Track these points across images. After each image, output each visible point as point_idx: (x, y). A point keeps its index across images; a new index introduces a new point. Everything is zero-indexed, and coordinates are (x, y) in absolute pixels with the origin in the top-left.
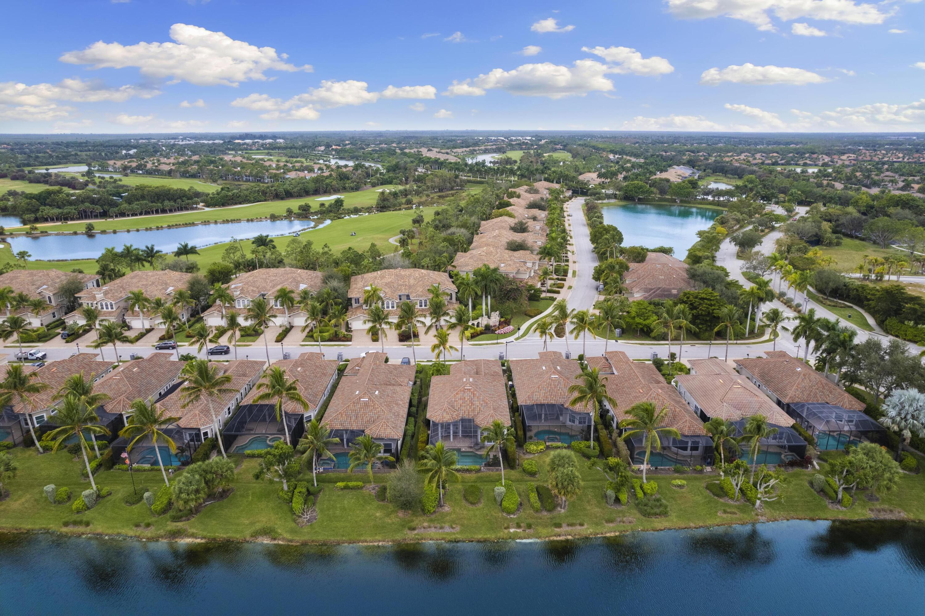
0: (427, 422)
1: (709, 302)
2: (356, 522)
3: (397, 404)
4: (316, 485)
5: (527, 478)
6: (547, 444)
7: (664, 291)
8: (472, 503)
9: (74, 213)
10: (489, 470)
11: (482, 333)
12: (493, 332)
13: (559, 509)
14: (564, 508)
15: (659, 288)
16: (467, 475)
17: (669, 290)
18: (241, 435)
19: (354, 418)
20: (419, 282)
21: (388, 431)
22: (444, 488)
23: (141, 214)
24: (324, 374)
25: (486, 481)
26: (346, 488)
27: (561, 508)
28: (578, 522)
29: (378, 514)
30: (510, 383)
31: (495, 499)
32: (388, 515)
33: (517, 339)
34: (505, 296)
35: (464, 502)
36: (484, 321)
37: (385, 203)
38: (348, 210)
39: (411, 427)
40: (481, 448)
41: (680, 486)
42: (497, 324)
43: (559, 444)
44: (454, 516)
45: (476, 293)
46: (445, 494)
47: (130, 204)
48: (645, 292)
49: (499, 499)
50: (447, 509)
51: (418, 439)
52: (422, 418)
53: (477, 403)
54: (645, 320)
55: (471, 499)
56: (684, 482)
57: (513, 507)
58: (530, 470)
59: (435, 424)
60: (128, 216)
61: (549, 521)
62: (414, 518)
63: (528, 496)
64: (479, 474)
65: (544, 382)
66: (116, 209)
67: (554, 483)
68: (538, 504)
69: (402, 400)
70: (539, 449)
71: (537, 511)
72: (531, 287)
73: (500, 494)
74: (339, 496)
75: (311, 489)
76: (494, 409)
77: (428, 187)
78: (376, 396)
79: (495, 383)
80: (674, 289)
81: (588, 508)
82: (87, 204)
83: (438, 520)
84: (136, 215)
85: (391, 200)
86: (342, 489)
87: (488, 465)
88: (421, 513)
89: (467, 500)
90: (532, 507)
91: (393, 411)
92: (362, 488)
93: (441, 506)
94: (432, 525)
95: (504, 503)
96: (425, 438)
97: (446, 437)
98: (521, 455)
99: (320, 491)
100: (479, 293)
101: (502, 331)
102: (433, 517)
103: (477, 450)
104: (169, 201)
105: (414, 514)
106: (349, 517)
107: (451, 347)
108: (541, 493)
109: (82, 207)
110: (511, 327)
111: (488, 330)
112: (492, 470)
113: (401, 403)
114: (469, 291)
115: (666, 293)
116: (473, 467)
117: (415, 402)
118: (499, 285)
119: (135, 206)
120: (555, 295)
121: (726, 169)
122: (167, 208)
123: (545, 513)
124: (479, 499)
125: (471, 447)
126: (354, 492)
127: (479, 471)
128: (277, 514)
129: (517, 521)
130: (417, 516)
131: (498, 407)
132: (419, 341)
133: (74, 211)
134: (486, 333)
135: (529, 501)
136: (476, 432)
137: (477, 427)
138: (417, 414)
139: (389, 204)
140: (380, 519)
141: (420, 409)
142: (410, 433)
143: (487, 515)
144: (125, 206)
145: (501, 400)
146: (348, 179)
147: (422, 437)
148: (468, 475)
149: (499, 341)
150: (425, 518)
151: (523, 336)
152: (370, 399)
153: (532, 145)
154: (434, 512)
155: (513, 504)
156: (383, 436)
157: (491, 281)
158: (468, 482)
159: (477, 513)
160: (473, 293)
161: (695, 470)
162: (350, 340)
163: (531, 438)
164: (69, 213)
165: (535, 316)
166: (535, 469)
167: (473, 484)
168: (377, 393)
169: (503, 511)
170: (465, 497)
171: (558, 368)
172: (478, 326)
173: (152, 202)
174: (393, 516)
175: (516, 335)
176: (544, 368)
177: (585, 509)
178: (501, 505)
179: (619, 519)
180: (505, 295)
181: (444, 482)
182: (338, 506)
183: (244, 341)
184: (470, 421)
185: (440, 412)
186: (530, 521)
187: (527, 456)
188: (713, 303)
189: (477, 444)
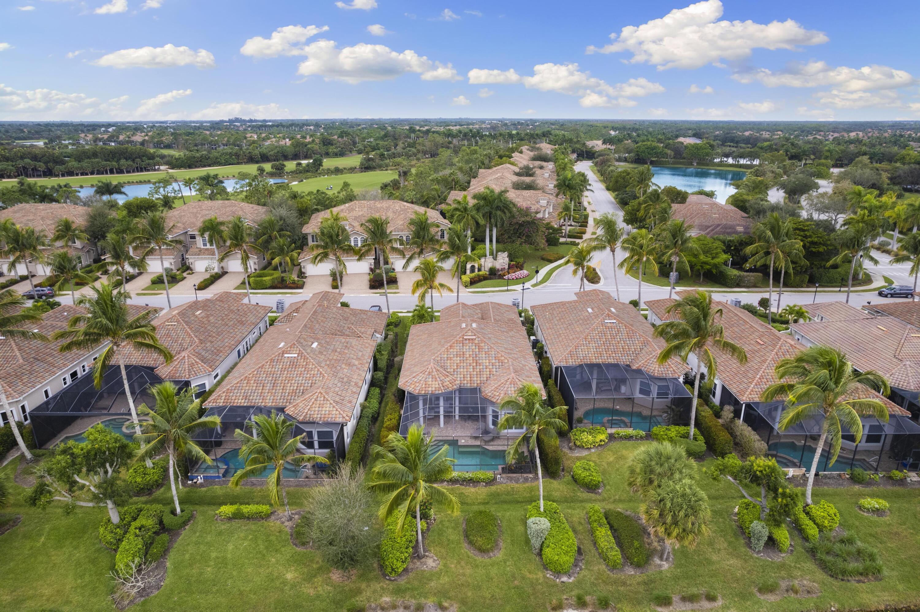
0: (401, 395)
1: (802, 233)
2: (241, 593)
3: (349, 365)
4: (178, 510)
5: (583, 494)
6: (610, 431)
7: (726, 228)
8: (482, 551)
9: (11, 170)
10: (511, 479)
11: (485, 278)
12: (501, 277)
13: (657, 561)
14: (667, 559)
15: (719, 225)
16: (470, 490)
17: (733, 227)
18: (82, 417)
19: (268, 386)
20: (399, 215)
21: (327, 408)
22: (425, 516)
23: (92, 173)
24: (242, 323)
25: (505, 502)
26: (237, 516)
27: (661, 558)
28: (703, 590)
29: (289, 576)
30: (533, 338)
31: (527, 541)
32: (310, 578)
33: (534, 286)
34: (515, 233)
35: (465, 549)
36: (488, 263)
37: (370, 163)
38: (329, 169)
39: (374, 403)
40: (493, 439)
41: (878, 512)
42: (507, 267)
43: (630, 431)
44: (445, 580)
45: (477, 223)
46: (428, 529)
47: (79, 161)
48: (700, 230)
49: (536, 543)
50: (431, 563)
51: (383, 422)
52: (394, 389)
53: (486, 362)
54: (713, 258)
55: (480, 541)
56: (882, 503)
57: (567, 559)
58: (588, 479)
59: (414, 398)
60: (77, 175)
61: (641, 589)
62: (363, 586)
63: (592, 532)
64: (493, 488)
65: (594, 330)
66: (62, 167)
67: (656, 513)
68: (615, 554)
69: (358, 359)
70: (598, 440)
71: (614, 567)
72: (548, 226)
73: (538, 534)
74: (220, 533)
75: (168, 519)
76: (516, 371)
77: (419, 151)
78: (313, 350)
79: (511, 333)
80: (738, 225)
81: (715, 558)
82: (27, 160)
83: (413, 589)
84: (87, 174)
85: (377, 161)
86: (230, 519)
87: (508, 470)
88: (377, 572)
89: (471, 543)
90: (605, 558)
91: (340, 375)
92: (268, 516)
93: (419, 557)
94: (399, 601)
95: (547, 552)
96: (394, 422)
97: (433, 420)
98: (566, 450)
99: (185, 523)
100: (482, 222)
101: (512, 275)
102: (402, 582)
103: (487, 442)
104: (127, 160)
105: (362, 577)
106: (229, 582)
107: (442, 285)
108: (616, 526)
109: (20, 163)
110: (525, 272)
111: (494, 274)
112: (517, 481)
113: (356, 363)
114: (467, 219)
115: (728, 231)
116: (481, 474)
117: (382, 364)
118: (508, 214)
119: (85, 164)
120: (577, 241)
121: (736, 139)
122: (124, 168)
123: (630, 571)
124: (496, 541)
125: (476, 438)
126: (252, 526)
127: (491, 482)
128: (82, 577)
129: (575, 592)
130: (369, 580)
131: (522, 369)
132: (397, 288)
133: (11, 167)
134: (491, 279)
135: (595, 543)
136: (484, 410)
137: (486, 401)
138: (386, 383)
139: (374, 164)
140: (293, 586)
141: (391, 376)
142: (369, 412)
143: (513, 576)
144: (73, 164)
145: (525, 358)
146: (332, 145)
147: (389, 420)
148: (473, 490)
149: (510, 288)
150: (385, 584)
151: (542, 282)
152: (300, 354)
153: (528, 125)
154: (406, 570)
155: (566, 553)
156: (316, 417)
157: (498, 208)
158: (474, 504)
159: (494, 571)
160: (472, 222)
161: (890, 478)
162: (301, 287)
163: (580, 421)
164: (6, 169)
165: (556, 261)
166: (597, 478)
167: (482, 508)
168: (315, 345)
169: (545, 567)
170: (467, 536)
171: (613, 310)
172: (479, 270)
173: (106, 160)
174: (319, 579)
175: (534, 281)
176: (590, 310)
177: (709, 562)
178: (540, 554)
179: (783, 585)
180: (516, 231)
181: (425, 506)
182: (213, 555)
183: (154, 290)
184: (474, 391)
185: (421, 377)
186: (604, 590)
187: (577, 453)
188: (808, 234)
189: (486, 432)
